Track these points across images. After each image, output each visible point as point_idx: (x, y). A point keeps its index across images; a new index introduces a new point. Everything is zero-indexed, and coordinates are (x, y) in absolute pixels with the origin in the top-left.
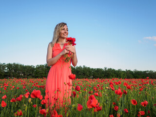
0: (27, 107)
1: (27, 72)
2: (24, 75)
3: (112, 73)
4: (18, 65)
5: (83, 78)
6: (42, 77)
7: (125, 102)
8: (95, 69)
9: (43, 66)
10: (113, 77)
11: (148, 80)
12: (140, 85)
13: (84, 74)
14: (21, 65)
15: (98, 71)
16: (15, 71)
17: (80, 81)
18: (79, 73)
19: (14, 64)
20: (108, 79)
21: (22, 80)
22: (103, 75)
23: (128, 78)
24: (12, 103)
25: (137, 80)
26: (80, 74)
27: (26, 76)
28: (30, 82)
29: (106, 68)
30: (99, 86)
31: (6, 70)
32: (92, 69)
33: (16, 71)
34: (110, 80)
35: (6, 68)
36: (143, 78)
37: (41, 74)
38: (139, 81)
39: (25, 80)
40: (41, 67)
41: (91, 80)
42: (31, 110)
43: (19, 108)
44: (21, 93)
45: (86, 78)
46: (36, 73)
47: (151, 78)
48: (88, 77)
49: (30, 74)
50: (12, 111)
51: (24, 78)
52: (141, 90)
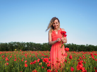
1: (37, 47)
2: (36, 49)
3: (92, 48)
4: (32, 43)
6: (46, 50)
9: (47, 43)
10: (92, 50)
13: (72, 48)
14: (34, 43)
15: (82, 46)
16: (31, 47)
17: (70, 53)
19: (30, 42)
20: (89, 52)
22: (86, 49)
26: (70, 49)
28: (39, 53)
29: (87, 45)
30: (83, 56)
31: (26, 46)
32: (78, 45)
34: (91, 53)
35: (26, 45)
37: (46, 48)
39: (36, 52)
40: (45, 44)
41: (78, 52)
45: (73, 51)
46: (43, 48)
48: (75, 50)
49: (39, 49)
50: (31, 69)
51: (36, 51)
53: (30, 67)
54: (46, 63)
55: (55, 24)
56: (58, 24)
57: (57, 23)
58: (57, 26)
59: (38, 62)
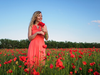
1: (14, 44)
2: (12, 46)
3: (70, 45)
4: (8, 40)
6: (24, 48)
7: (80, 63)
8: (59, 42)
9: (25, 40)
10: (71, 47)
11: (94, 49)
12: (89, 52)
13: (52, 45)
14: (10, 40)
15: (61, 43)
16: (6, 44)
17: (49, 50)
18: (49, 45)
19: (5, 39)
20: (68, 49)
21: (11, 50)
22: (65, 46)
23: (81, 47)
24: (5, 65)
25: (86, 49)
26: (49, 46)
28: (16, 51)
29: (66, 42)
30: (62, 53)
31: (0, 43)
32: (57, 42)
34: (70, 49)
36: (91, 47)
37: (23, 46)
38: (88, 50)
39: (13, 50)
40: (23, 41)
41: (57, 49)
42: (18, 70)
43: (10, 68)
44: (10, 58)
45: (53, 48)
46: (20, 45)
47: (96, 47)
48: (55, 47)
49: (16, 46)
50: (5, 70)
51: (12, 48)
52: (90, 55)
53: (4, 67)
54: (24, 62)
59: (15, 61)
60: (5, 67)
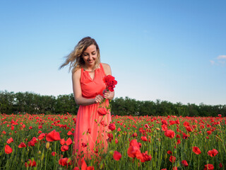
0: (43, 155)
1: (44, 104)
2: (41, 109)
3: (167, 109)
4: (32, 95)
5: (125, 115)
6: (65, 113)
8: (142, 102)
9: (68, 96)
10: (168, 113)
11: (220, 119)
12: (208, 126)
13: (126, 109)
14: (36, 96)
15: (148, 104)
16: (28, 103)
17: (120, 119)
18: (120, 107)
19: (26, 93)
20: (161, 117)
21: (38, 116)
22: (155, 111)
23: (191, 115)
24: (21, 149)
25: (204, 118)
26: (121, 109)
27: (43, 111)
28: (48, 120)
29: (158, 101)
31: (15, 101)
32: (138, 102)
33: (30, 104)
34: (164, 118)
35: (15, 99)
36: (213, 115)
37: (64, 108)
38: (207, 120)
39: (41, 116)
40: (63, 98)
41: (137, 117)
42: (50, 160)
43: (32, 156)
45: (129, 115)
46: (58, 107)
48: (132, 113)
49: (49, 108)
50: (22, 160)
51: (40, 113)
52: (209, 133)
53: (20, 154)
55: (88, 54)
56: (95, 56)
57: (93, 54)
58: (94, 59)
60: (23, 153)
